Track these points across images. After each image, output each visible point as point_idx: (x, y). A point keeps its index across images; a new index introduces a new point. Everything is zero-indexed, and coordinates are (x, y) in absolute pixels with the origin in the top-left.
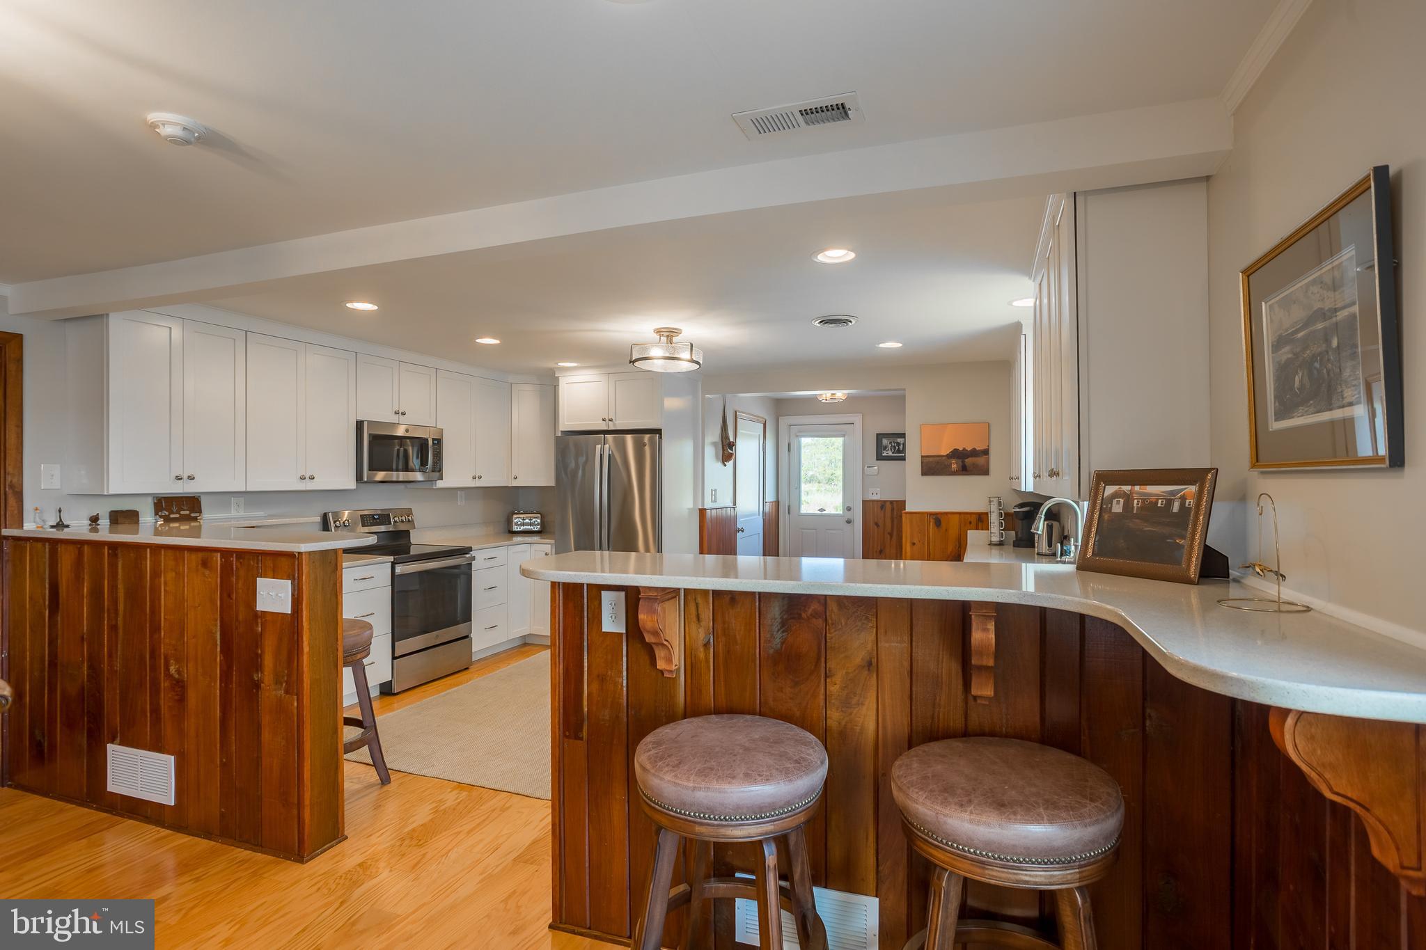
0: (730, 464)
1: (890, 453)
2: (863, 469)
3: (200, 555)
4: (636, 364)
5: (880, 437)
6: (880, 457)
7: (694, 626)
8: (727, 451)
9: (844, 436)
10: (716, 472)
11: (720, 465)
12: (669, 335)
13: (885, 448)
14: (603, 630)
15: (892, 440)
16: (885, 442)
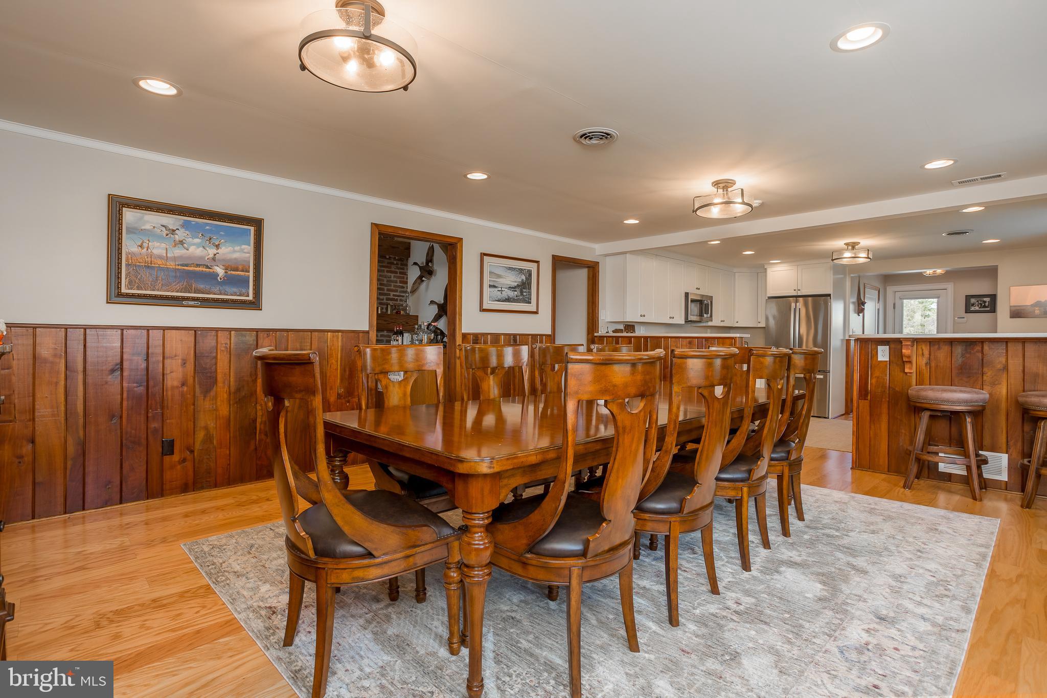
0: (861, 315)
1: (977, 308)
2: (954, 319)
3: (688, 340)
4: (835, 261)
5: (968, 298)
6: (968, 311)
7: (920, 358)
8: (860, 310)
9: (938, 297)
10: (855, 319)
11: (856, 315)
12: (853, 246)
13: (973, 305)
14: (879, 360)
15: (978, 299)
16: (973, 301)
